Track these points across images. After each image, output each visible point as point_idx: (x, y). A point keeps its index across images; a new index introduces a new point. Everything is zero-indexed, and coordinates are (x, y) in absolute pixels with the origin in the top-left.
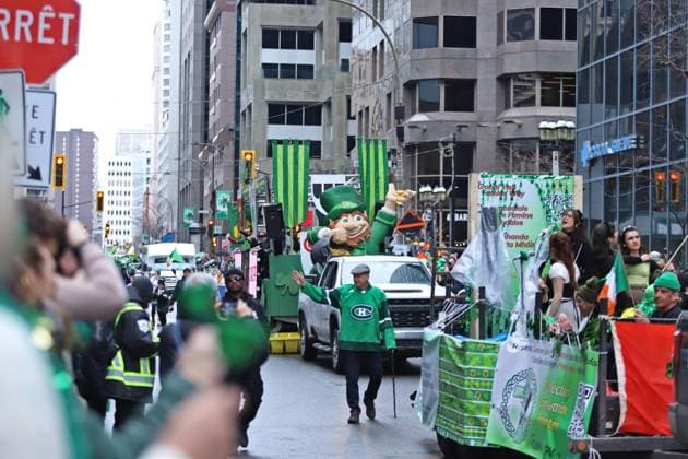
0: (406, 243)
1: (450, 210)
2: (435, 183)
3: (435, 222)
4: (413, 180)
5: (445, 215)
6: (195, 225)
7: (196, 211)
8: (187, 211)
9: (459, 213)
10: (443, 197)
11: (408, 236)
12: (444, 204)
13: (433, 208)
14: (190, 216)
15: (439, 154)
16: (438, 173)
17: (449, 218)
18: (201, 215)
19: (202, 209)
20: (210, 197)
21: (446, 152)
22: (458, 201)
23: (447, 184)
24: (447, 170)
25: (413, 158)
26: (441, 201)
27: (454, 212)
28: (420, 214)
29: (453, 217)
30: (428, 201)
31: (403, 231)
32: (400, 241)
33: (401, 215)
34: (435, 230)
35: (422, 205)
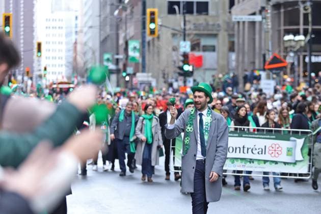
0: (274, 79)
1: (307, 53)
2: (296, 33)
3: (296, 63)
4: (279, 31)
5: (304, 57)
6: (112, 66)
7: (113, 56)
8: (106, 56)
9: (315, 56)
10: (303, 44)
11: (275, 74)
12: (302, 49)
13: (296, 52)
14: (108, 60)
15: (298, 11)
16: (298, 24)
17: (307, 60)
18: (117, 60)
19: (118, 54)
20: (124, 46)
21: (305, 9)
22: (315, 47)
23: (305, 34)
24: (306, 22)
25: (279, 13)
26: (301, 47)
27: (311, 56)
28: (285, 57)
29: (310, 59)
30: (291, 47)
31: (271, 70)
32: (268, 78)
33: (269, 57)
34: (296, 69)
35: (286, 50)
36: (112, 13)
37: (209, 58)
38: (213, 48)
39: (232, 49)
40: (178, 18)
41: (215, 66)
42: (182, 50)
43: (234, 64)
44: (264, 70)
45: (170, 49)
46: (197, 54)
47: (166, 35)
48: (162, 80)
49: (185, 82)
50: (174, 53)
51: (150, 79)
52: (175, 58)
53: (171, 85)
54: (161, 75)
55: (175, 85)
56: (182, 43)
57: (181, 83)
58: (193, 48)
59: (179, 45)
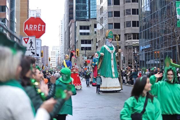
36: (67, 50)
40: (84, 51)
42: (85, 59)
46: (88, 60)
47: (81, 55)
49: (86, 67)
50: (83, 60)
52: (83, 61)
53: (82, 68)
54: (80, 65)
55: (83, 68)
56: (85, 58)
57: (85, 67)
58: (88, 59)
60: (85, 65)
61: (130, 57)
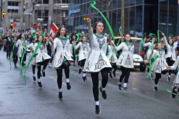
2: (40, 18)
3: (40, 26)
4: (36, 17)
5: (42, 24)
10: (42, 21)
12: (42, 22)
13: (40, 23)
15: (41, 12)
16: (41, 16)
21: (43, 12)
22: (45, 22)
23: (43, 18)
24: (43, 15)
25: (36, 13)
27: (44, 24)
28: (38, 24)
31: (34, 27)
32: (33, 29)
33: (33, 24)
34: (40, 27)
35: (38, 22)
37: (18, 24)
38: (19, 22)
39: (24, 22)
40: (10, 14)
41: (19, 26)
42: (11, 22)
43: (24, 26)
44: (32, 27)
45: (8, 21)
46: (15, 23)
47: (7, 18)
48: (5, 30)
49: (12, 30)
51: (3, 29)
54: (5, 28)
55: (9, 31)
57: (10, 30)
58: (14, 21)
59: (10, 20)
60: (10, 28)
61: (58, 21)
